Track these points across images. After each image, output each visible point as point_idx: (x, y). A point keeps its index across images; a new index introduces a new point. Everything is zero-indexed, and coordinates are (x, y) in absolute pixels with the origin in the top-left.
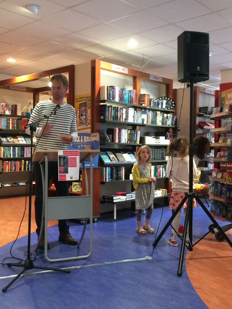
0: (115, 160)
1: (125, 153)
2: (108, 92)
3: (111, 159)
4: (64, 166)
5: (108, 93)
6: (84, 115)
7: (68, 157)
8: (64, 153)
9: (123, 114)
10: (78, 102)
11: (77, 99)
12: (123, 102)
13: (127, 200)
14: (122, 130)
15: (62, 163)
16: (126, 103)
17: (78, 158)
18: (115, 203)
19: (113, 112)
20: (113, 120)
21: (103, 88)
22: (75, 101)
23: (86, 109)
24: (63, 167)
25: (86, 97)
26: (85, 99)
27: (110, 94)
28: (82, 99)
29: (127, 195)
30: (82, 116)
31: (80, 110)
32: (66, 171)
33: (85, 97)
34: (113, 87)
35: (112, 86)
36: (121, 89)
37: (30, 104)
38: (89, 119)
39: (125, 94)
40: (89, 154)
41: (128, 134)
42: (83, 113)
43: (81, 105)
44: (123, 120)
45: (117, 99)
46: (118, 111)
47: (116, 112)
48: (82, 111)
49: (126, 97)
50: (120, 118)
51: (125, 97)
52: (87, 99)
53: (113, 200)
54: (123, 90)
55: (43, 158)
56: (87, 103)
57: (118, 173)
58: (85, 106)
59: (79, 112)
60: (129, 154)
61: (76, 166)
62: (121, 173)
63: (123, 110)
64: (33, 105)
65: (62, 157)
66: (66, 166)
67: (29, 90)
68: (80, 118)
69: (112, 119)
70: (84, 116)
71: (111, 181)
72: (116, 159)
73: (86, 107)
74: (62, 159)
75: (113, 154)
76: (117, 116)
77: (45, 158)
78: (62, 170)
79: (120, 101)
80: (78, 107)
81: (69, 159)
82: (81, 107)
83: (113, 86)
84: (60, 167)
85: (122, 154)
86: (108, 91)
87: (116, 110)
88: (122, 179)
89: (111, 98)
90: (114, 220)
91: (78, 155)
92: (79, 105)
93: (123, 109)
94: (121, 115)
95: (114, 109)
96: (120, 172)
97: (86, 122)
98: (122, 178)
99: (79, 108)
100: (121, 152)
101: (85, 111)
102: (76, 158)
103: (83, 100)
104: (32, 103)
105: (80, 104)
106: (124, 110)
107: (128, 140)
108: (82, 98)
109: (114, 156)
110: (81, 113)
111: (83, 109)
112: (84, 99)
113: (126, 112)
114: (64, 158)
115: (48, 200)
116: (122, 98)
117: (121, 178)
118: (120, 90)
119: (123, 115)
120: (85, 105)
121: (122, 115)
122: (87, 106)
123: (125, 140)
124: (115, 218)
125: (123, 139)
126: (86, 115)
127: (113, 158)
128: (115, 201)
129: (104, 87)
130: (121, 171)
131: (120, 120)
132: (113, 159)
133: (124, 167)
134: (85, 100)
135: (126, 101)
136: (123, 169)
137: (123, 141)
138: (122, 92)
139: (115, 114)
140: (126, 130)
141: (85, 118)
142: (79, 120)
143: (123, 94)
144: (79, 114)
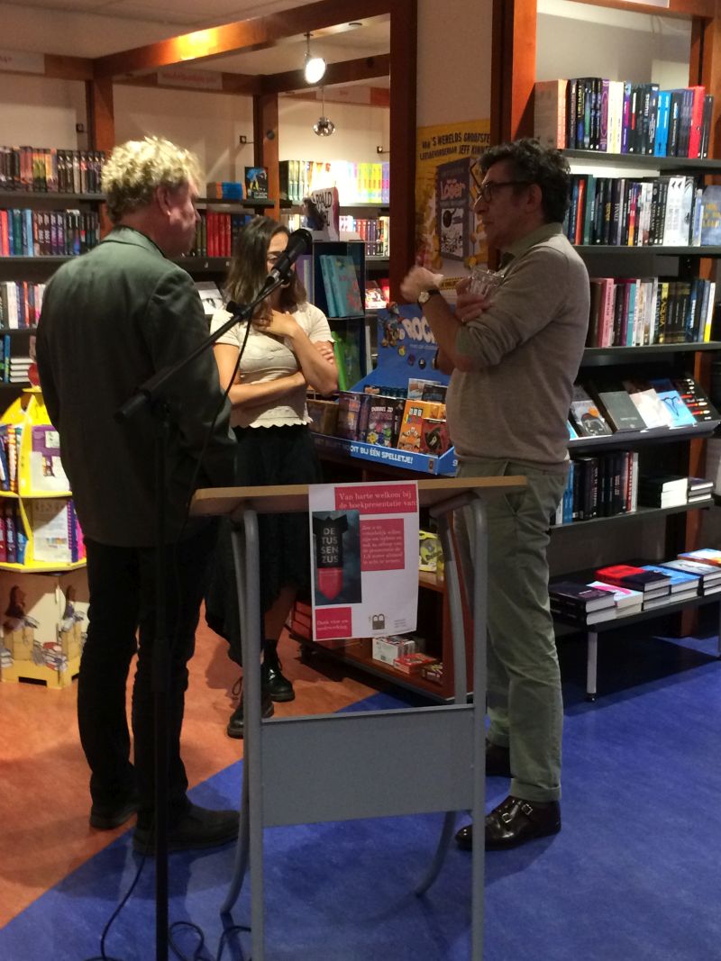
0: (596, 426)
1: (644, 387)
2: (573, 111)
3: (580, 423)
4: (340, 564)
5: (573, 117)
6: (458, 220)
7: (363, 518)
8: (338, 500)
9: (638, 211)
10: (431, 156)
11: (426, 145)
12: (644, 150)
14: (632, 285)
15: (330, 552)
16: (656, 155)
17: (411, 522)
18: (593, 627)
19: (592, 204)
20: (593, 242)
21: (550, 95)
22: (420, 150)
23: (466, 193)
24: (336, 572)
25: (469, 137)
26: (463, 143)
27: (580, 120)
28: (449, 146)
29: (648, 587)
30: (447, 224)
31: (438, 196)
32: (353, 592)
33: (463, 137)
34: (594, 86)
35: (590, 80)
36: (633, 92)
37: (243, 141)
38: (481, 241)
39: (654, 110)
41: (660, 302)
42: (451, 210)
43: (444, 174)
44: (640, 237)
45: (614, 144)
46: (615, 200)
47: (609, 205)
48: (448, 199)
49: (659, 125)
50: (626, 229)
51: (652, 125)
52: (471, 144)
53: (585, 614)
54: (642, 91)
56: (472, 162)
57: (607, 483)
58: (463, 178)
59: (437, 203)
60: (660, 390)
62: (622, 481)
63: (639, 189)
64: (252, 145)
66: (349, 566)
67: (234, 83)
68: (439, 232)
69: (586, 240)
70: (459, 228)
71: (574, 520)
72: (603, 420)
73: (467, 185)
75: (585, 394)
76: (613, 224)
78: (332, 588)
79: (625, 148)
80: (433, 183)
81: (364, 528)
82: (445, 184)
83: (597, 80)
84: (321, 572)
85: (630, 393)
86: (573, 106)
87: (609, 196)
88: (628, 509)
89: (587, 140)
90: (588, 698)
92: (435, 170)
93: (642, 184)
94: (628, 216)
95: (597, 192)
96: (617, 478)
97: (466, 253)
98: (628, 502)
99: (438, 188)
100: (627, 385)
101: (462, 202)
102: (400, 523)
103: (454, 150)
104: (251, 138)
105: (441, 168)
106: (647, 188)
107: (660, 329)
108: (447, 139)
109: (593, 409)
110: (443, 211)
111: (454, 189)
112: (458, 145)
113: (655, 198)
114: (341, 524)
116: (640, 133)
117: (620, 503)
118: (631, 96)
119: (642, 214)
120: (460, 171)
121: (633, 214)
122: (471, 179)
123: (647, 331)
124: (592, 688)
125: (636, 324)
126: (465, 220)
127: (587, 416)
128: (591, 620)
129: (555, 85)
130: (621, 473)
131: (625, 241)
132: (589, 422)
133: (636, 455)
134: (464, 149)
135: (656, 147)
136: (630, 465)
137: (638, 338)
138: (640, 105)
139: (600, 214)
140: (651, 284)
141: (461, 234)
142: (437, 242)
143: (643, 112)
144: (433, 214)
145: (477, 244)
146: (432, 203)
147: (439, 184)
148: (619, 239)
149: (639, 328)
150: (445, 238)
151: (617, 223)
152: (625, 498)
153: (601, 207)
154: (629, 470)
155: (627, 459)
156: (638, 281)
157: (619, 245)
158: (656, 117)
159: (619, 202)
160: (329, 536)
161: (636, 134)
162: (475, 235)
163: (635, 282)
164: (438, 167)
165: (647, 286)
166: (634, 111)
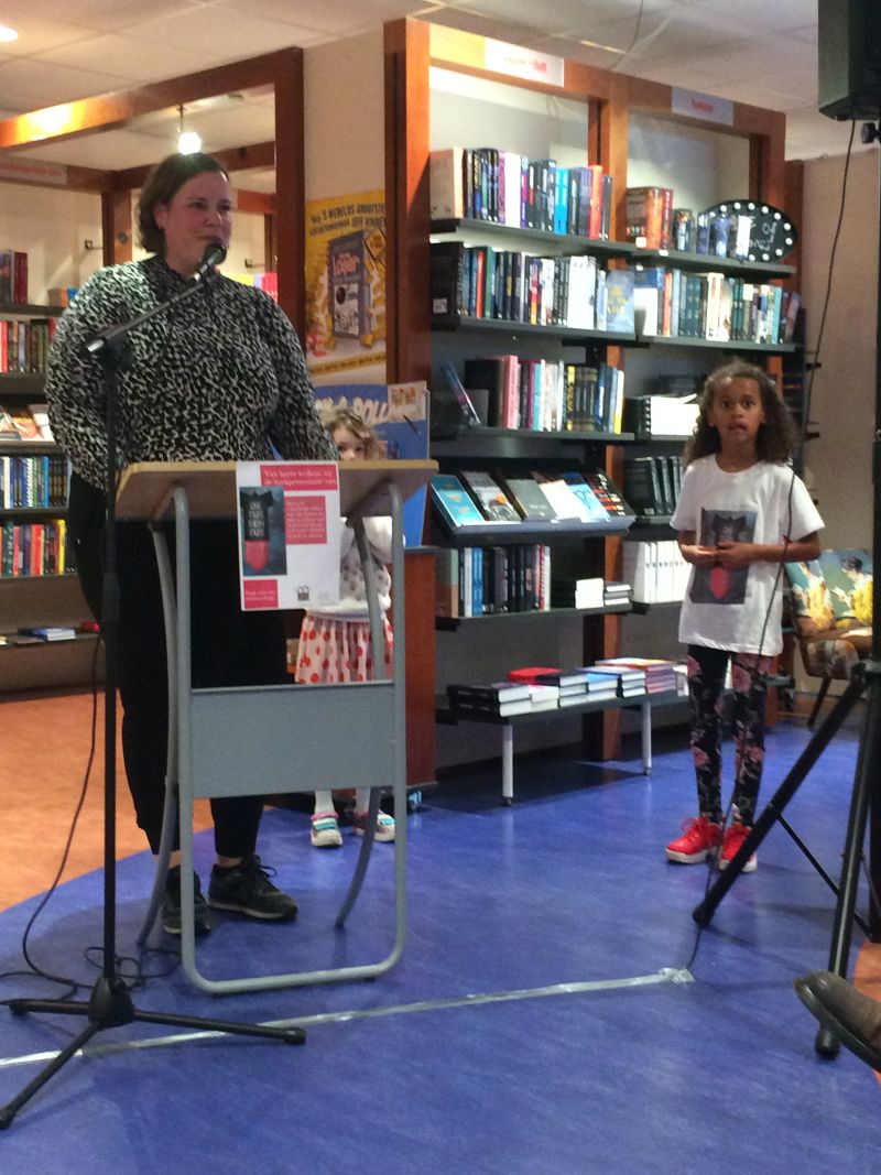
0: (504, 513)
1: (551, 476)
2: (469, 181)
3: (487, 508)
4: (266, 538)
5: (470, 187)
6: (352, 296)
7: (287, 494)
8: (263, 477)
9: (539, 288)
10: (321, 231)
11: (315, 220)
12: (543, 226)
13: (565, 703)
14: (537, 366)
15: (257, 525)
16: (557, 232)
17: (333, 499)
18: (507, 720)
20: (496, 317)
21: (445, 163)
22: (309, 225)
23: (360, 267)
24: (262, 545)
25: (363, 208)
26: (356, 215)
27: (477, 191)
28: (344, 218)
29: (564, 682)
30: (341, 300)
31: (330, 272)
32: (279, 566)
33: (355, 209)
34: (490, 156)
35: (485, 151)
36: (530, 165)
37: (88, 247)
38: (378, 318)
39: (552, 186)
40: (386, 479)
41: (567, 386)
42: (345, 286)
43: (336, 248)
44: (544, 316)
45: (513, 216)
46: (515, 274)
47: (510, 279)
48: (342, 275)
49: (556, 202)
50: (528, 306)
51: (551, 201)
52: (365, 216)
53: (498, 704)
54: (540, 166)
55: (166, 503)
56: (366, 234)
57: (518, 575)
58: (358, 252)
59: (330, 280)
60: (570, 482)
61: (323, 540)
62: (533, 575)
63: (540, 265)
64: (101, 253)
65: (255, 494)
66: (274, 537)
67: (82, 178)
68: (331, 311)
69: (488, 313)
70: (354, 304)
71: (484, 613)
72: (511, 507)
73: (362, 258)
74: (256, 506)
75: (492, 481)
76: (515, 299)
77: (173, 499)
78: (259, 559)
79: (524, 222)
80: (325, 259)
81: (289, 503)
82: (337, 258)
83: (493, 152)
84: (249, 544)
85: (539, 482)
86: (470, 175)
87: (510, 271)
88: (541, 606)
89: (485, 211)
90: (504, 803)
91: (333, 487)
92: (326, 245)
93: (543, 261)
94: (530, 292)
95: (498, 264)
96: (528, 571)
97: (362, 330)
98: (541, 599)
99: (330, 264)
100: (536, 475)
101: (357, 277)
102: (322, 500)
103: (347, 223)
104: (99, 240)
105: (333, 244)
106: (549, 267)
107: (568, 415)
108: (340, 211)
109: (501, 496)
110: (336, 288)
111: (348, 264)
112: (350, 217)
113: (557, 276)
114: (267, 499)
115: (191, 701)
116: (539, 208)
117: (531, 600)
118: (529, 170)
119: (543, 291)
120: (352, 244)
121: (534, 290)
122: (366, 253)
123: (554, 416)
124: (509, 791)
125: (542, 408)
126: (360, 296)
127: (494, 503)
128: (505, 711)
129: (449, 154)
130: (532, 567)
131: (527, 317)
132: (496, 508)
133: (547, 549)
134: (357, 222)
135: (556, 225)
136: (541, 559)
137: (545, 422)
138: (538, 181)
139: (501, 289)
140: (556, 367)
141: (357, 310)
142: (330, 321)
143: (541, 187)
144: (325, 291)
145: (374, 320)
146: (324, 280)
147: (331, 260)
148: (522, 316)
149: (545, 411)
150: (339, 317)
151: (519, 299)
152: (537, 594)
153: (502, 282)
154: (541, 564)
155: (538, 552)
156: (543, 362)
157: (521, 321)
158: (554, 194)
159: (520, 276)
160: (256, 510)
161: (534, 207)
162: (372, 311)
163: (539, 362)
164: (329, 242)
165: (553, 368)
166: (532, 186)
